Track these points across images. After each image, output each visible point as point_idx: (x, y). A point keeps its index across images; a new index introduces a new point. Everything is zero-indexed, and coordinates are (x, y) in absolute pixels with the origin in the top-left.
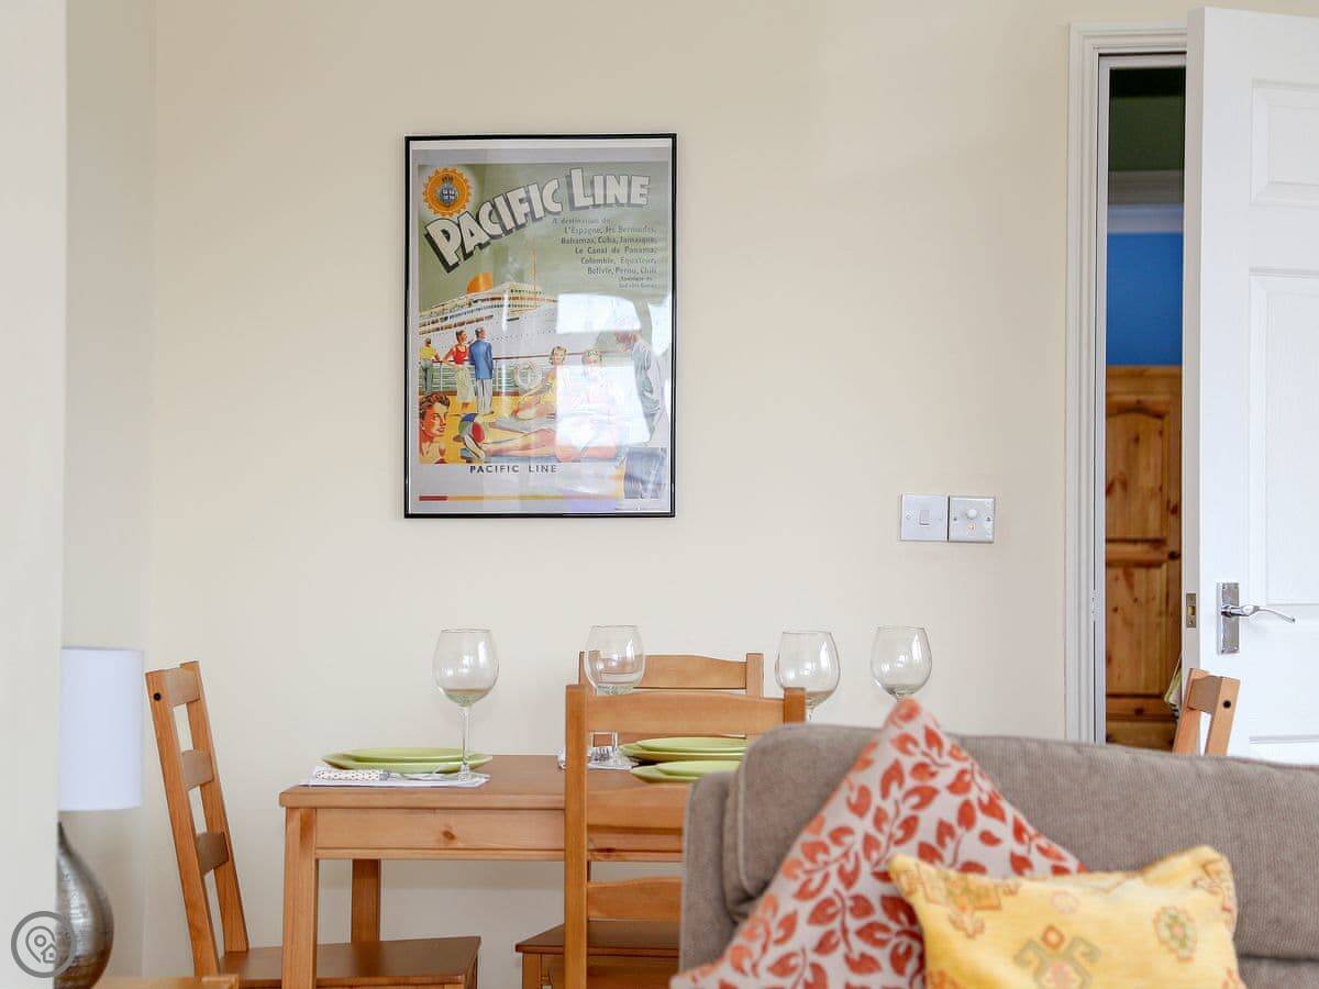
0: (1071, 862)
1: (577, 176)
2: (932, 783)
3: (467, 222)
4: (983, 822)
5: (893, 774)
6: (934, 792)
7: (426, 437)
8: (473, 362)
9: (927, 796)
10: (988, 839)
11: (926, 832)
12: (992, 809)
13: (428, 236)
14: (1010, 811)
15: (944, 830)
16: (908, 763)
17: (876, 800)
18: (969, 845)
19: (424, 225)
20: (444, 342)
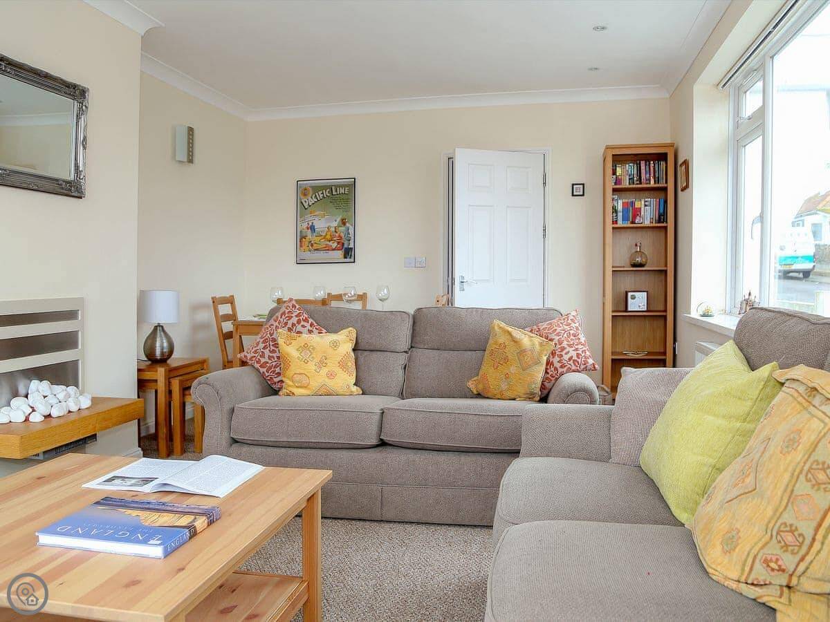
0: (324, 331)
1: (333, 188)
2: (293, 315)
3: (310, 199)
4: (302, 323)
5: (284, 313)
6: (292, 317)
7: (301, 246)
8: (311, 229)
9: (290, 318)
10: (303, 326)
11: (289, 325)
12: (306, 320)
13: (302, 203)
14: (310, 320)
15: (293, 325)
16: (287, 311)
17: (279, 319)
18: (299, 328)
19: (300, 199)
20: (305, 225)
